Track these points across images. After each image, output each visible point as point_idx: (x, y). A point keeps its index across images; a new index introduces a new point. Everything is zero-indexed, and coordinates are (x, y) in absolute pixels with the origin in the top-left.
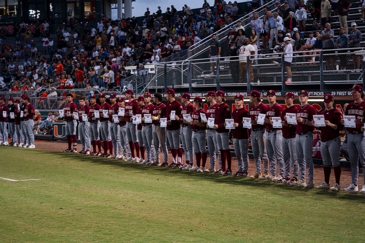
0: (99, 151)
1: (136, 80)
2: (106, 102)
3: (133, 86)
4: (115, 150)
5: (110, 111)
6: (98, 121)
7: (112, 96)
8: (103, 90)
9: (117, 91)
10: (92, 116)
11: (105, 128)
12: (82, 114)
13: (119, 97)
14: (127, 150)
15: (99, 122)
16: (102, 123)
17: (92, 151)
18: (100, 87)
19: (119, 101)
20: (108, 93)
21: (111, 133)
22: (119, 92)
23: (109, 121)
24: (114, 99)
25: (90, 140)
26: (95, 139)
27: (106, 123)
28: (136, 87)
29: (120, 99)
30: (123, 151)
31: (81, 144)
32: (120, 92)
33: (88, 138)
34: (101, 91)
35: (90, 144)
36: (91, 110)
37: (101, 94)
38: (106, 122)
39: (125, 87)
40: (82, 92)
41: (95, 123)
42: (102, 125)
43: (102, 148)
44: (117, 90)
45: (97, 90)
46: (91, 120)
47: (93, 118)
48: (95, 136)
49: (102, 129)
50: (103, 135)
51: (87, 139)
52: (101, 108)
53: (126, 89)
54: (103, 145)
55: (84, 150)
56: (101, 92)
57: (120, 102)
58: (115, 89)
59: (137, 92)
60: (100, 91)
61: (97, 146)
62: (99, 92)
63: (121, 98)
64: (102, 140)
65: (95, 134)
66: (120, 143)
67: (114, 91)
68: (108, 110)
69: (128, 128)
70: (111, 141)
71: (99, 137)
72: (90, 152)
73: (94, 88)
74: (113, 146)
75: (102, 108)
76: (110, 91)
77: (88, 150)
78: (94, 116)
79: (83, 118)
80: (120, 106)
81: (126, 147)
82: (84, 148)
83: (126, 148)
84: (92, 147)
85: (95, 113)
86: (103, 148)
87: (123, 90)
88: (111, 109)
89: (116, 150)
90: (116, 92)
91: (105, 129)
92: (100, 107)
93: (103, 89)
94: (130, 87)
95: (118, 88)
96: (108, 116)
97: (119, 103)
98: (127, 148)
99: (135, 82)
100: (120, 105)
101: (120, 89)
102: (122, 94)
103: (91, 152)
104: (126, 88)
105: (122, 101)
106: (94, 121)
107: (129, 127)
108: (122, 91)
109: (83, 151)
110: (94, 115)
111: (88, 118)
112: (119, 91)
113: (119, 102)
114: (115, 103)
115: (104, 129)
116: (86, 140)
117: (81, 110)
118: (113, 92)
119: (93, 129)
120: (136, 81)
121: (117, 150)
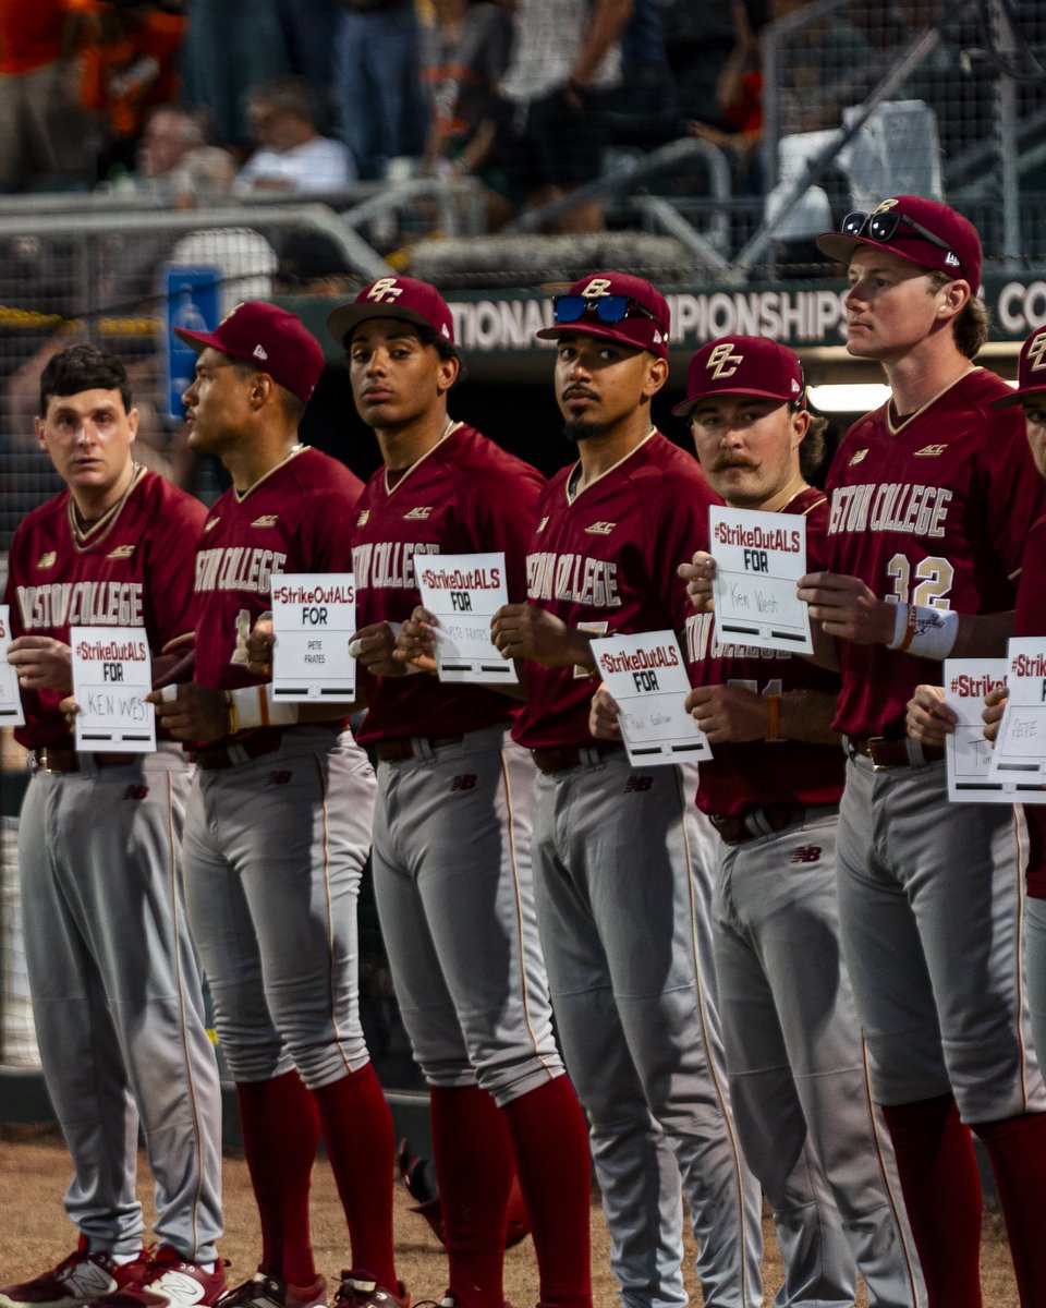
0: (358, 1271)
1: (1001, 25)
2: (453, 427)
3: (946, 137)
4: (631, 1248)
5: (546, 573)
6: (333, 745)
7: (591, 314)
8: (415, 220)
9: (660, 231)
10: (239, 656)
11: (447, 860)
12: (77, 635)
13: (708, 327)
14: (843, 1248)
15: (350, 760)
16: (407, 784)
17: (248, 1265)
18: (367, 169)
19: (697, 411)
20: (505, 263)
21: (560, 960)
22: (702, 245)
23: (513, 751)
24: (621, 369)
25: (212, 1071)
26: (288, 1064)
27: (465, 783)
28: (1005, 149)
29: (722, 361)
30: (779, 1275)
31: (49, 1134)
32: (708, 247)
33: (178, 1039)
34: (383, 229)
35: (212, 1140)
36: (214, 570)
37: (385, 286)
38: (461, 769)
39: (800, 149)
40: (62, 248)
41: (281, 779)
42: (406, 817)
43: (407, 1222)
44: (662, 210)
45: (321, 219)
46: (210, 734)
47: (245, 697)
48: (290, 996)
49: (405, 876)
50: (415, 988)
51: (170, 1052)
52: (372, 536)
53: (817, 198)
54: (424, 1154)
55: (103, 1259)
56: (384, 251)
57: (728, 413)
58: (633, 186)
59: (1011, 246)
60: (364, 231)
61: (322, 1178)
62: (359, 254)
63: (742, 344)
64: (412, 1080)
65: (281, 972)
66: (718, 1124)
67: (613, 224)
68: (497, 560)
69: (876, 866)
70: (557, 1087)
71: (350, 1026)
72: (212, 1284)
73: (262, 182)
74: (605, 1183)
75: (391, 529)
76: (549, 229)
77: (171, 1257)
78: (259, 672)
79: (78, 698)
80: (723, 487)
81: (838, 1192)
82: (104, 1216)
83: (834, 1219)
84: (249, 1200)
85: (283, 620)
86: (430, 1212)
87: (774, 203)
88: (556, 544)
89: (644, 1245)
90: (647, 245)
91: (452, 891)
92: (364, 503)
93: (429, 198)
94: (895, 151)
95: (687, 181)
96: (495, 657)
97: (700, 431)
98: (854, 1218)
99: (985, 73)
100: (730, 464)
101: (721, 187)
102: (755, 284)
103: (232, 1281)
104: (824, 173)
105: (763, 407)
106: (264, 738)
107: (897, 853)
108: (745, 225)
109: (87, 1270)
110: (263, 648)
111: (169, 692)
112: (701, 224)
113: (716, 423)
114: (644, 433)
115: (426, 884)
116: (150, 1075)
117: (59, 575)
118: (592, 242)
119: (248, 881)
120: (1005, 44)
121: (674, 1240)
